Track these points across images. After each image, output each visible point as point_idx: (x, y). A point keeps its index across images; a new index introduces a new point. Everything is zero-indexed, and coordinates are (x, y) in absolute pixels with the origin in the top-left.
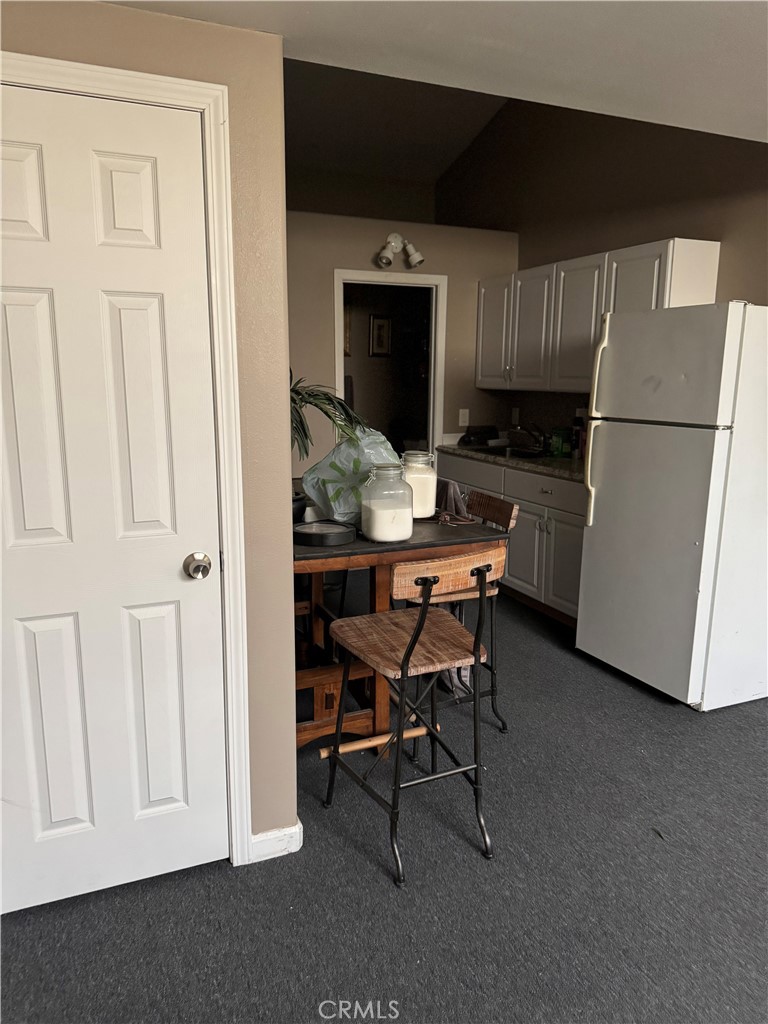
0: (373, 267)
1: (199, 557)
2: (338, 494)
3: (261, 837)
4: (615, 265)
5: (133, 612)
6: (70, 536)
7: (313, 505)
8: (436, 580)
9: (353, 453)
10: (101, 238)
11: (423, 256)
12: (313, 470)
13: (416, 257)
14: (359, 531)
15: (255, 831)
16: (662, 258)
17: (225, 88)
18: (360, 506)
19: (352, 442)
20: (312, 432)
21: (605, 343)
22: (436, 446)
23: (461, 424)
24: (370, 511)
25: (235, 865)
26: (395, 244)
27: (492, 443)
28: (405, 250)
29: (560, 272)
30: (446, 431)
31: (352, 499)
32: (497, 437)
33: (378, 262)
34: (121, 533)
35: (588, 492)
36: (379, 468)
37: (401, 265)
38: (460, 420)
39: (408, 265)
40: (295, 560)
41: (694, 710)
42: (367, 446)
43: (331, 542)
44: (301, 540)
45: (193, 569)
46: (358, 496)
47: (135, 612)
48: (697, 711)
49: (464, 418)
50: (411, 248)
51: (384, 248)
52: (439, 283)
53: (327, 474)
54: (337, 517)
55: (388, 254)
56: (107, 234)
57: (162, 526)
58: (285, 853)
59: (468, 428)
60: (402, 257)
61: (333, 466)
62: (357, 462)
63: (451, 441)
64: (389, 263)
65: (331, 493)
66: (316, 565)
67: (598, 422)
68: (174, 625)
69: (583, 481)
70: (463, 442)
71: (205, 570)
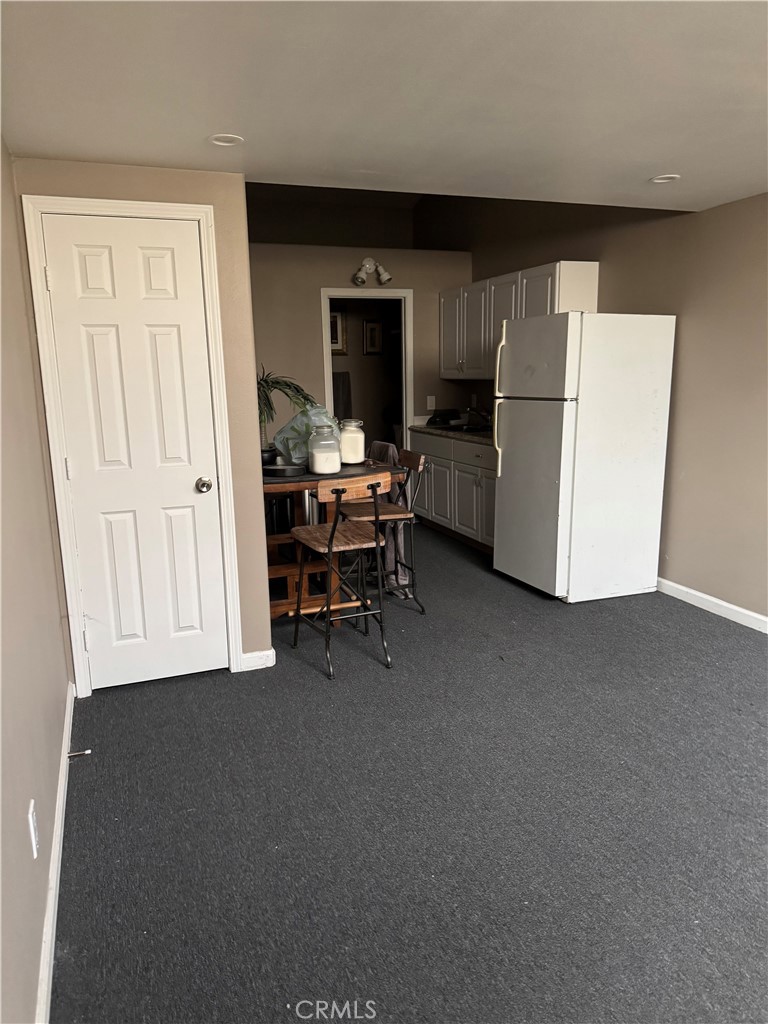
0: (351, 284)
1: (205, 479)
2: (295, 446)
3: (249, 655)
4: (525, 281)
5: (167, 511)
6: (130, 465)
7: (281, 455)
8: (344, 491)
9: (305, 420)
10: (144, 295)
11: (390, 274)
12: (280, 432)
13: (385, 276)
14: (307, 470)
15: (245, 651)
16: (553, 275)
17: (211, 207)
18: (308, 453)
19: (304, 413)
20: (275, 405)
21: (503, 343)
22: (409, 426)
23: (429, 408)
24: (312, 456)
25: (232, 671)
26: (369, 266)
27: (453, 422)
28: (376, 270)
29: (491, 286)
30: (416, 413)
31: (304, 449)
32: (459, 418)
33: (356, 282)
34: (159, 464)
35: (497, 452)
36: (317, 427)
37: (375, 283)
38: (428, 404)
39: (380, 283)
40: (264, 483)
41: (561, 601)
42: (314, 415)
43: (288, 473)
44: (266, 473)
45: (201, 486)
46: (307, 448)
47: (168, 511)
48: (566, 603)
49: (431, 403)
50: (381, 269)
51: (360, 270)
52: (407, 295)
53: (290, 434)
54: (294, 461)
55: (362, 275)
56: (147, 292)
57: (182, 461)
58: (264, 667)
59: (435, 411)
60: (375, 276)
61: (293, 428)
62: (307, 426)
63: (421, 422)
64: (363, 282)
65: (291, 446)
66: (279, 487)
67: (501, 401)
68: (191, 519)
69: (493, 445)
70: (430, 423)
71: (209, 487)
